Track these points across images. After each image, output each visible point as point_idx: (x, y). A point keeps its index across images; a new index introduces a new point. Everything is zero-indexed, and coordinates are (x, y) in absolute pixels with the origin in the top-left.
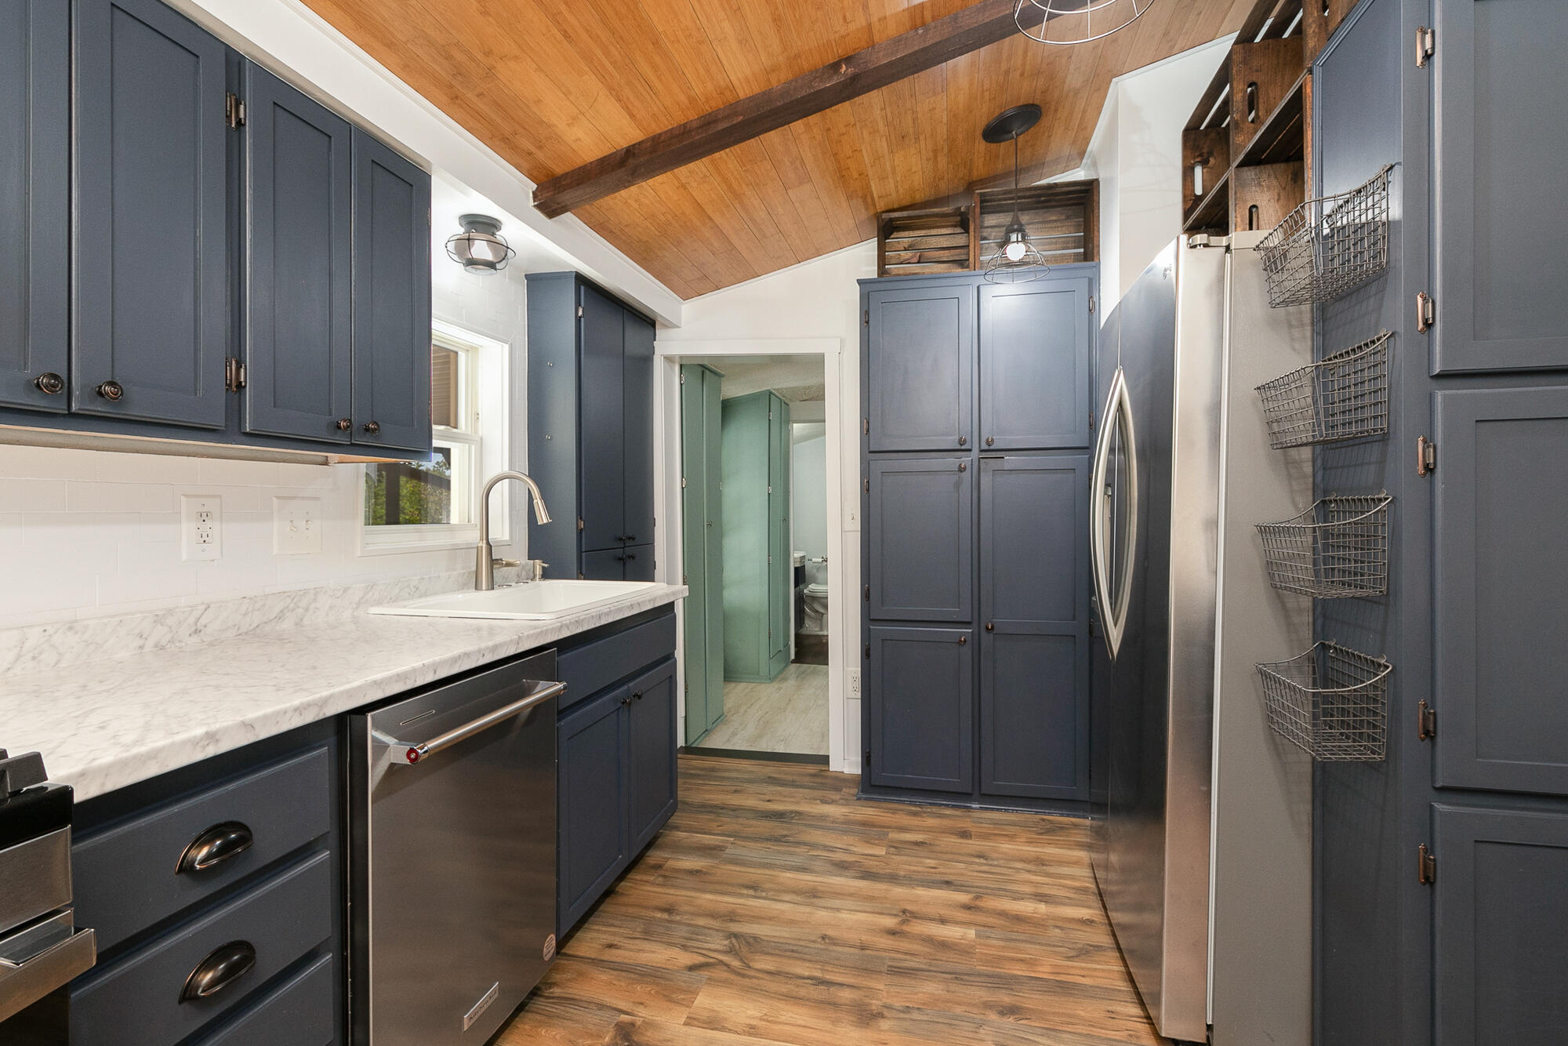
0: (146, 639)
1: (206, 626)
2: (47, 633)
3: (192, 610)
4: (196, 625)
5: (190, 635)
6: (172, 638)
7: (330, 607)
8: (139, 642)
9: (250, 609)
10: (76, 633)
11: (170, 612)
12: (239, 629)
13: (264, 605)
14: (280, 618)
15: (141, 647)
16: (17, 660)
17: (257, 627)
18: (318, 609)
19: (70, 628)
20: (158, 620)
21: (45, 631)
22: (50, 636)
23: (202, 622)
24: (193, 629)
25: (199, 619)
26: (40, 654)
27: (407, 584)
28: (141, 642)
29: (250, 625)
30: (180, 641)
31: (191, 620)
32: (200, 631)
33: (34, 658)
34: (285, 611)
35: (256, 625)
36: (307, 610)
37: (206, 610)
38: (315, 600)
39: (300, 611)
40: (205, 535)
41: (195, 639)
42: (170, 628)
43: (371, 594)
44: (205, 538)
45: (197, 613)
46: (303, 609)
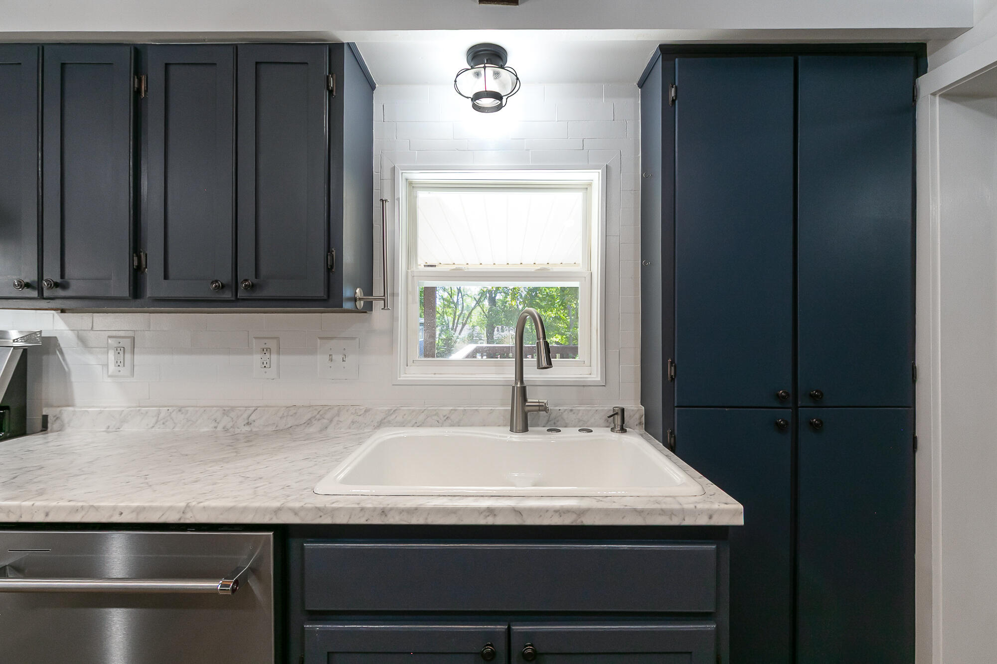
0: (218, 423)
1: (254, 421)
2: (169, 411)
3: (246, 410)
4: (248, 420)
5: (244, 425)
6: (233, 425)
7: (352, 422)
8: (214, 424)
9: (285, 414)
10: (182, 413)
11: (233, 408)
12: (277, 426)
13: (296, 413)
14: (308, 424)
15: (216, 427)
16: (156, 423)
17: (290, 427)
18: (340, 421)
19: (180, 411)
20: (226, 413)
21: (168, 410)
22: (171, 413)
23: (253, 417)
24: (246, 422)
25: (250, 416)
26: (166, 422)
27: (435, 413)
28: (216, 425)
29: (285, 425)
30: (238, 428)
31: (245, 415)
32: (251, 424)
33: (163, 423)
34: (313, 420)
35: (290, 426)
36: (331, 421)
37: (254, 411)
38: (338, 415)
39: (325, 421)
40: (265, 363)
41: (247, 428)
42: (232, 419)
43: (394, 416)
44: (265, 365)
45: (249, 412)
46: (328, 420)
